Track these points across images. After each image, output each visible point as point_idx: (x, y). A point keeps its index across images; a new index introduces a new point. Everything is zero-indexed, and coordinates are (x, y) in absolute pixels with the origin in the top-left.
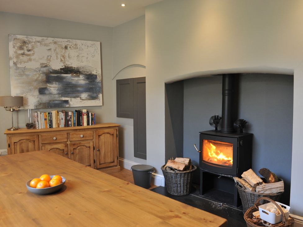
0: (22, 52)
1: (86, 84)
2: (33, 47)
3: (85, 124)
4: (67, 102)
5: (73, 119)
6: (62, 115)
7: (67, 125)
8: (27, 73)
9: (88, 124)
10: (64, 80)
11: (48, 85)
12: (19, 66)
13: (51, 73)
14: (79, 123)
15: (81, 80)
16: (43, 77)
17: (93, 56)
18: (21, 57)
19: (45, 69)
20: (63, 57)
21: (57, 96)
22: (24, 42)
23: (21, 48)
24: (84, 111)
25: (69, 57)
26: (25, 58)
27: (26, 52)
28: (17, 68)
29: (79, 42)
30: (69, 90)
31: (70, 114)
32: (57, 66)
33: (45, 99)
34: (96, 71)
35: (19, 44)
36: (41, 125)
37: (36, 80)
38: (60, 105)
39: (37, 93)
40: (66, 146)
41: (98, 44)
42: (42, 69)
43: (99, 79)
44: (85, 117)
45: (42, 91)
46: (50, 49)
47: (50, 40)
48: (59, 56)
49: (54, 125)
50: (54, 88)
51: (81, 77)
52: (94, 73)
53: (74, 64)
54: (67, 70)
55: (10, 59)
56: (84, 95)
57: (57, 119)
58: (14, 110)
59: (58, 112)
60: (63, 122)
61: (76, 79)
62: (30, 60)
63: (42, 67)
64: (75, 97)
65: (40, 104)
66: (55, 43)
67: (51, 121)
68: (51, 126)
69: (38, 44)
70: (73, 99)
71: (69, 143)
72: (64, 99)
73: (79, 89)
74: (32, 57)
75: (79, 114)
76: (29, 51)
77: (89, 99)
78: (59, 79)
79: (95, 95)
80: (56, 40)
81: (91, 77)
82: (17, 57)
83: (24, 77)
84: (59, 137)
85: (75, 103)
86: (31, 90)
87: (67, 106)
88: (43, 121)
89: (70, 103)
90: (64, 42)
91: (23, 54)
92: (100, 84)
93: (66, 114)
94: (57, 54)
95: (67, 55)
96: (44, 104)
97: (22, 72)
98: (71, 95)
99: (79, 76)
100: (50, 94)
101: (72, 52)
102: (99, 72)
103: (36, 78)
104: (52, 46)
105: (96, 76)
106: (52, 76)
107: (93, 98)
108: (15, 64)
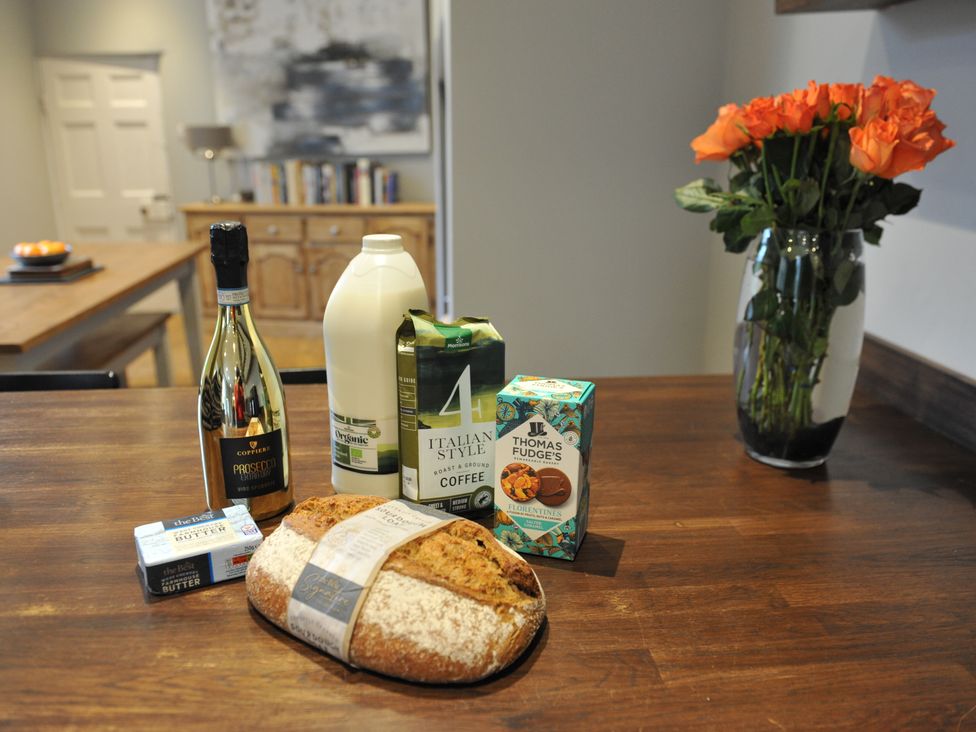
0: (230, 13)
1: (384, 87)
3: (364, 203)
4: (335, 140)
5: (336, 186)
6: (309, 174)
7: (321, 199)
8: (247, 67)
9: (373, 200)
10: (329, 80)
11: (293, 95)
12: (229, 49)
13: (298, 62)
14: (350, 197)
15: (369, 78)
16: (277, 75)
18: (232, 27)
19: (283, 55)
20: (325, 14)
21: (312, 123)
23: (229, 3)
24: (363, 165)
25: (338, 13)
26: (239, 29)
27: (242, 13)
28: (227, 57)
30: (340, 106)
31: (329, 169)
32: (310, 41)
33: (287, 131)
34: (411, 47)
36: (265, 197)
37: (266, 84)
38: (312, 151)
39: (267, 115)
42: (277, 54)
43: (418, 72)
44: (365, 181)
45: (280, 111)
48: (314, 15)
49: (294, 202)
50: (305, 102)
51: (371, 68)
52: (405, 53)
53: (351, 32)
54: (337, 51)
55: (211, 33)
56: (379, 121)
57: (300, 184)
59: (302, 165)
60: (310, 193)
61: (358, 74)
62: (250, 33)
63: (277, 48)
64: (358, 125)
67: (285, 189)
70: (351, 132)
71: (307, 245)
72: (327, 131)
73: (365, 103)
74: (256, 25)
75: (351, 172)
76: (247, 8)
77: (391, 133)
78: (317, 79)
79: (407, 120)
81: (396, 69)
82: (225, 27)
83: (241, 77)
85: (361, 141)
86: (255, 109)
87: (334, 150)
88: (269, 187)
89: (344, 142)
91: (236, 20)
94: (309, 8)
96: (284, 144)
97: (235, 65)
98: (344, 122)
99: (361, 66)
100: (298, 117)
102: (419, 48)
103: (264, 77)
105: (411, 62)
106: (300, 72)
107: (402, 128)
108: (222, 45)
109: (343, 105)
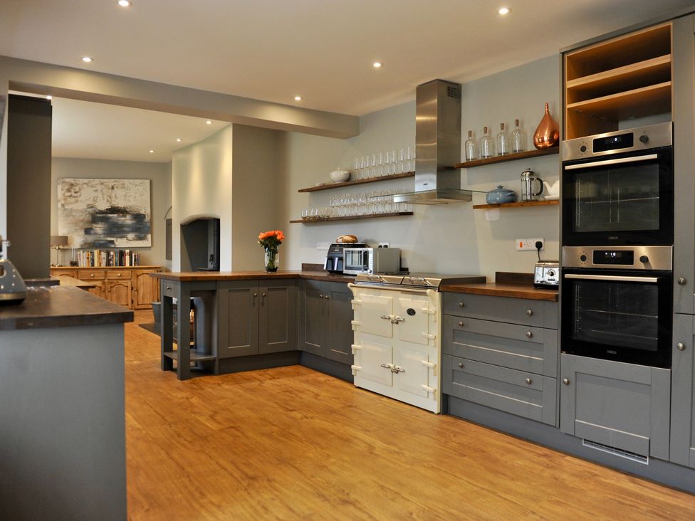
0: (70, 194)
1: (133, 223)
2: (80, 189)
3: (128, 265)
4: (112, 242)
5: (115, 259)
6: (104, 255)
7: (108, 263)
8: (74, 214)
9: (131, 265)
10: (111, 220)
11: (95, 225)
12: (66, 207)
13: (97, 213)
14: (121, 263)
15: (128, 220)
16: (88, 218)
17: (141, 195)
18: (68, 199)
19: (90, 210)
20: (110, 197)
21: (102, 236)
22: (72, 185)
23: (69, 190)
24: (127, 251)
25: (116, 197)
26: (72, 200)
27: (73, 194)
28: (65, 210)
29: (126, 181)
30: (115, 230)
31: (112, 253)
32: (103, 206)
33: (90, 238)
34: (145, 210)
35: (67, 187)
36: (83, 263)
37: (82, 221)
38: (104, 246)
39: (82, 233)
40: (104, 283)
41: (149, 181)
42: (88, 210)
43: (147, 219)
44: (128, 258)
45: (88, 231)
46: (96, 190)
47: (97, 181)
48: (105, 197)
49: (96, 265)
50: (99, 228)
51: (128, 217)
52: (142, 212)
53: (121, 204)
54: (114, 210)
55: (59, 201)
56: (131, 236)
57: (99, 258)
58: (59, 248)
59: (100, 252)
60: (104, 262)
61: (123, 218)
62: (77, 201)
63: (88, 208)
64: (121, 237)
65: (86, 244)
66: (102, 184)
67: (93, 260)
68: (93, 264)
69: (85, 186)
70: (119, 240)
71: (106, 281)
72: (109, 239)
73: (125, 229)
74: (79, 199)
75: (122, 254)
76: (76, 193)
77: (136, 240)
78: (105, 220)
79: (142, 235)
80: (103, 180)
81: (139, 217)
82: (65, 199)
83: (71, 218)
84: (97, 275)
85: (121, 243)
86: (77, 230)
87: (113, 246)
88: (85, 260)
89: (116, 243)
90: (110, 182)
91: (70, 196)
92: (149, 224)
93: (108, 254)
94: (103, 194)
95: (113, 195)
96: (89, 243)
97: (69, 213)
98: (116, 235)
99: (125, 216)
100: (96, 234)
101: (119, 192)
102: (148, 211)
103: (82, 218)
104: (99, 187)
105: (144, 215)
106: (97, 217)
107: (140, 239)
108: (63, 205)
109: (116, 230)
